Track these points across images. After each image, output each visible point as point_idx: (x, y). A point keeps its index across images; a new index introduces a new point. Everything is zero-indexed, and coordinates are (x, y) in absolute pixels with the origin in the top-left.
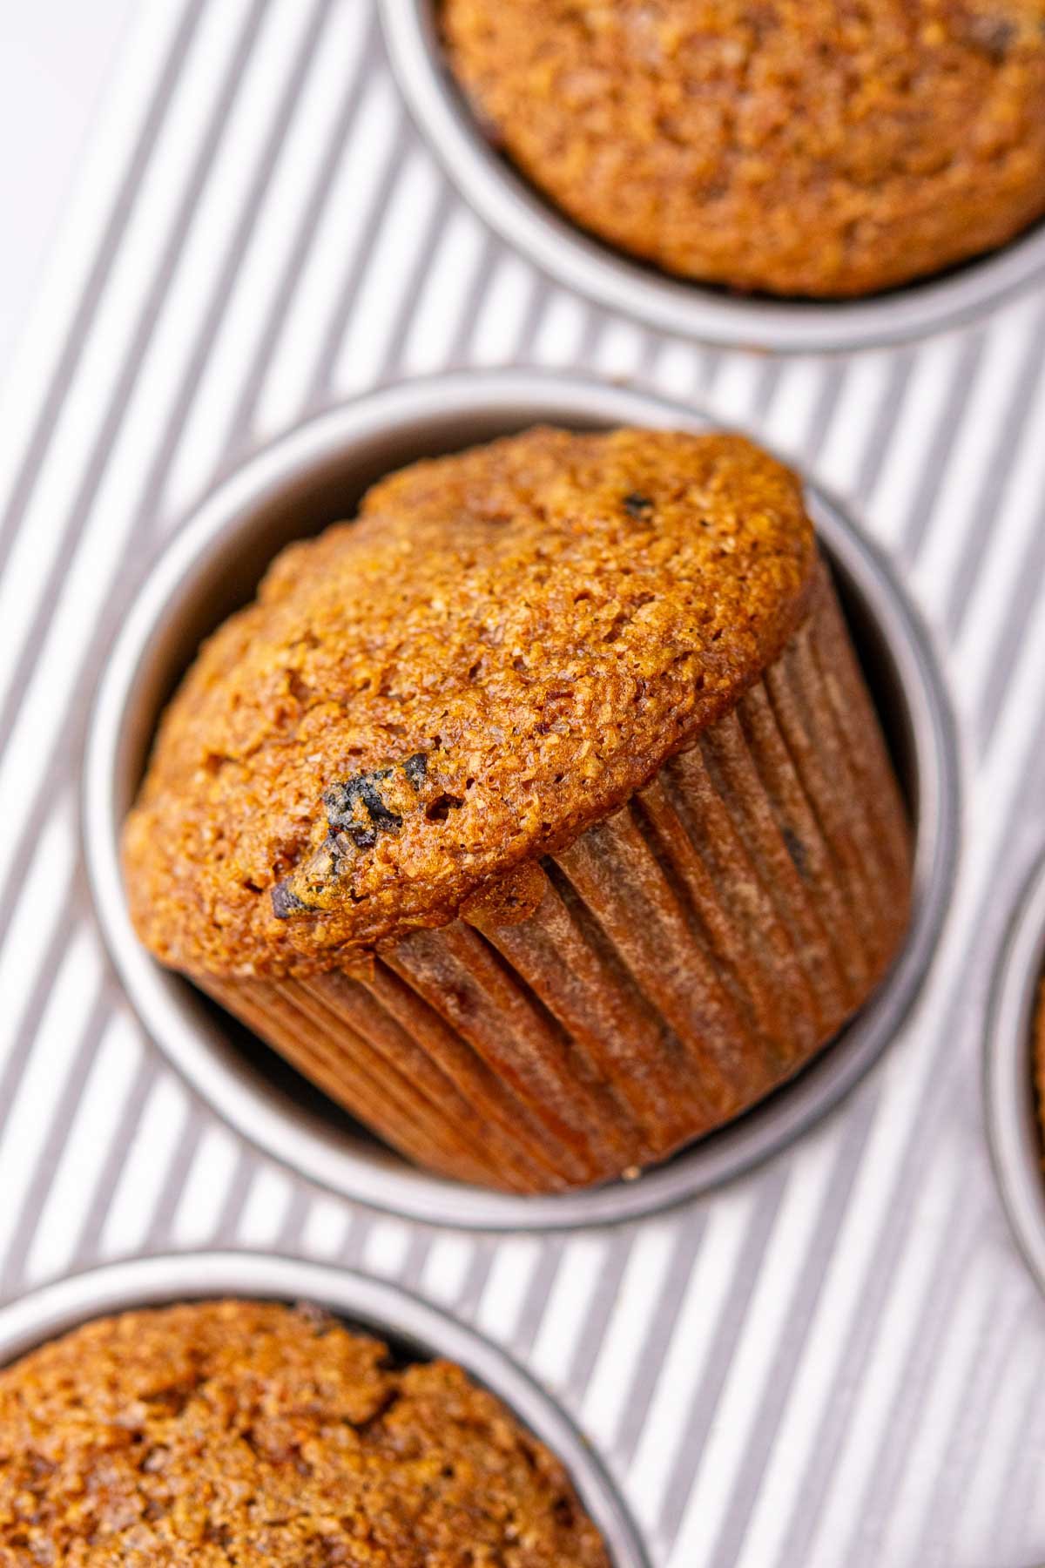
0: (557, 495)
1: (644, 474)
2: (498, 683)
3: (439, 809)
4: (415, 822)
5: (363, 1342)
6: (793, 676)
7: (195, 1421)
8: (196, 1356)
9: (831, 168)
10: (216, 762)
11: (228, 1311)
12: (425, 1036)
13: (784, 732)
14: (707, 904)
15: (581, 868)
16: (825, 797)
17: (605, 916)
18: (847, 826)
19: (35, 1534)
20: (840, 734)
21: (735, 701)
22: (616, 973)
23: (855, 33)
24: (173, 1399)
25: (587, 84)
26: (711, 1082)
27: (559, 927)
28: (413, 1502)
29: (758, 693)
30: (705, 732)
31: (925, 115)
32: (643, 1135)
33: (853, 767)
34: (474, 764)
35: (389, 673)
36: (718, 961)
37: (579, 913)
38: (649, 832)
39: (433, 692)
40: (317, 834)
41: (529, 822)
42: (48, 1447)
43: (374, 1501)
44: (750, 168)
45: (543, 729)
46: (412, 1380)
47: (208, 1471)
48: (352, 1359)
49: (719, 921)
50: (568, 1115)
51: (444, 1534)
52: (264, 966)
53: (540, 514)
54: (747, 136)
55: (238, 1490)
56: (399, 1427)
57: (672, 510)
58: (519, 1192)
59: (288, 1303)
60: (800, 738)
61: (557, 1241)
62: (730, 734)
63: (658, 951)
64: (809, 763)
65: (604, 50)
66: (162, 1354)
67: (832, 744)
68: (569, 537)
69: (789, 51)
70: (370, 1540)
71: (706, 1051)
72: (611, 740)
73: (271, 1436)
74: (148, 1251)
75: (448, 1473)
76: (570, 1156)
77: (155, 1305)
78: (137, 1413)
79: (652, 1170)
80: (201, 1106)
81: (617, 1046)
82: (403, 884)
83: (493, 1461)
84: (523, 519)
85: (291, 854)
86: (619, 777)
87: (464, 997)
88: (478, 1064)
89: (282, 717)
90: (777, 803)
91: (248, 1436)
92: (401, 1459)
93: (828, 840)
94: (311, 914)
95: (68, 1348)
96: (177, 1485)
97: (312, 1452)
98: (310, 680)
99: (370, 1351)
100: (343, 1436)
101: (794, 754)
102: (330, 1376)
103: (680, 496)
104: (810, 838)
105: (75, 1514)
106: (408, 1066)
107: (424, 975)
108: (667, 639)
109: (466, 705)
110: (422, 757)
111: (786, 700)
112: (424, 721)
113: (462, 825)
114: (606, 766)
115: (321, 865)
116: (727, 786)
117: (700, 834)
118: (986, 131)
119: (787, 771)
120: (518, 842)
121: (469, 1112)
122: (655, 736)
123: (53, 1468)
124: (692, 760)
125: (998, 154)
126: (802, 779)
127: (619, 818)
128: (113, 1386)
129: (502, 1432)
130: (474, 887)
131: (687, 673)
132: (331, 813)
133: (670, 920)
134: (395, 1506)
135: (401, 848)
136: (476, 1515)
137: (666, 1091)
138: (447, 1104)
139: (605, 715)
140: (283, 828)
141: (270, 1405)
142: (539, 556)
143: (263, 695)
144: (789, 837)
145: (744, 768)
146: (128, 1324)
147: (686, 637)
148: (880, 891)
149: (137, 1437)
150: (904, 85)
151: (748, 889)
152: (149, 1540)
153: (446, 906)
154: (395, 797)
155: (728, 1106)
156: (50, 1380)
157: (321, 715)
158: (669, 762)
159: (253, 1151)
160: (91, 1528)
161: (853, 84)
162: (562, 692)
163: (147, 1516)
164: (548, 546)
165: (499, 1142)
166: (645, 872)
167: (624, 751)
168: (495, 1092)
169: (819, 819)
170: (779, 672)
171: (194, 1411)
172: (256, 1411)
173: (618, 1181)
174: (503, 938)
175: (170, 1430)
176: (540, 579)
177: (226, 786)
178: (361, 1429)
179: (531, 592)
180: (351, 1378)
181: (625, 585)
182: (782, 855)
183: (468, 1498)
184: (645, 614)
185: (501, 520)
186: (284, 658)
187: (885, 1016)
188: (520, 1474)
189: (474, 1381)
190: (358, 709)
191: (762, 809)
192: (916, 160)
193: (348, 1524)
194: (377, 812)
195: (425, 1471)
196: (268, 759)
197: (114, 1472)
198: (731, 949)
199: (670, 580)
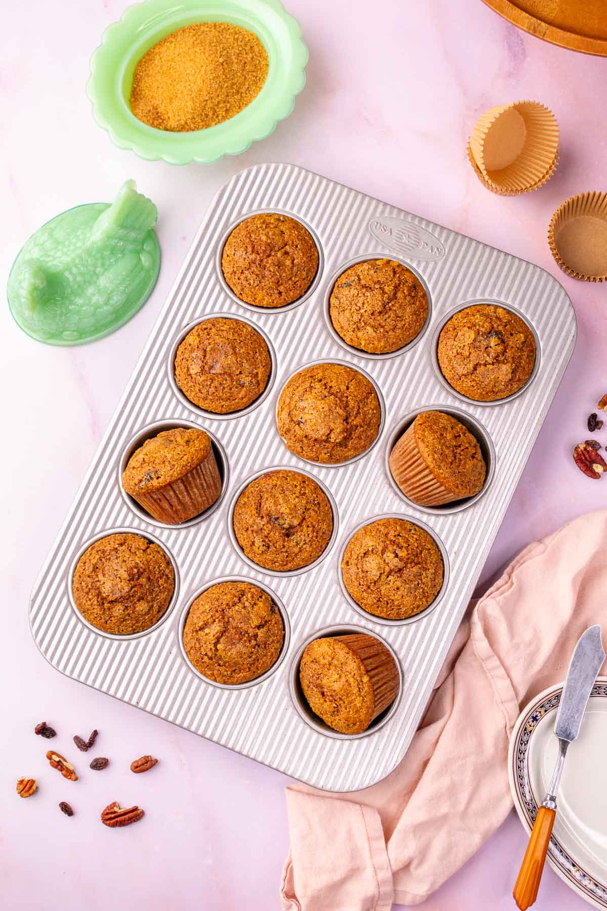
0: (179, 439)
1: (190, 437)
2: (167, 464)
3: (158, 478)
4: (155, 479)
5: (146, 540)
6: (204, 465)
7: (124, 547)
8: (125, 540)
9: (220, 398)
10: (134, 468)
11: (130, 535)
12: (155, 504)
13: (202, 472)
14: (190, 492)
15: (175, 486)
16: (207, 480)
17: (177, 492)
18: (210, 483)
19: (103, 559)
20: (210, 471)
21: (196, 468)
22: (178, 499)
23: (225, 382)
24: (121, 545)
25: (191, 384)
26: (190, 513)
27: (171, 493)
28: (149, 560)
29: (199, 467)
30: (191, 471)
31: (233, 393)
32: (182, 519)
33: (212, 476)
34: (163, 473)
35: (154, 460)
36: (191, 499)
37: (174, 492)
38: (183, 483)
39: (159, 464)
40: (144, 479)
41: (168, 481)
42: (106, 549)
43: (144, 559)
44: (210, 397)
45: (171, 470)
46: (151, 545)
47: (124, 553)
48: (144, 542)
49: (192, 494)
50: (173, 515)
51: (152, 564)
52: (137, 494)
53: (176, 441)
54: (210, 394)
55: (128, 556)
56: (148, 551)
57: (192, 443)
58: (167, 524)
59: (137, 535)
60: (204, 473)
61: (172, 530)
62: (194, 472)
63: (184, 497)
64: (205, 476)
65: (193, 380)
66: (121, 539)
67: (209, 473)
68: (179, 445)
69: (216, 383)
70: (143, 564)
71: (189, 509)
72: (179, 472)
73: (133, 550)
74: (120, 527)
75: (154, 557)
76: (172, 520)
77: (121, 533)
78: (117, 546)
79: (182, 523)
80: (129, 508)
81: (178, 507)
82: (153, 486)
83: (160, 556)
84: (174, 442)
85: (141, 481)
86: (180, 476)
87: (160, 499)
88: (161, 508)
89: (142, 464)
90: (200, 480)
91: (130, 550)
92: (148, 555)
93: (207, 485)
94: (142, 488)
95: (109, 537)
96: (120, 555)
97: (137, 553)
98: (145, 460)
99: (146, 541)
100: (142, 551)
101: (203, 475)
102: (140, 544)
103: (193, 441)
104: (205, 485)
105: (108, 557)
106: (154, 508)
107: (155, 497)
108: (187, 460)
109: (163, 466)
110: (157, 471)
111: (203, 468)
112: (158, 467)
113: (160, 480)
114: (178, 475)
115: (143, 483)
116: (193, 478)
117: (190, 483)
118: (240, 396)
119: (202, 476)
120: (166, 483)
121: (160, 513)
122: (184, 472)
123: (106, 551)
124: (189, 475)
125: (243, 398)
126: (204, 477)
127: (179, 481)
128: (114, 542)
129: (161, 553)
130: (161, 487)
131: (189, 465)
132: (145, 477)
133: (185, 493)
134: (147, 560)
135: (153, 482)
136: (156, 562)
137: (184, 513)
138: (158, 512)
139: (178, 469)
140: (140, 478)
141: (133, 546)
142: (175, 448)
143: (140, 460)
144: (202, 484)
145: (196, 476)
146: (117, 535)
147: (190, 460)
148: (215, 492)
149: (116, 549)
150: (231, 389)
151: (196, 490)
152: (117, 561)
153: (158, 489)
154: (153, 476)
155: (192, 516)
156: (107, 541)
157: (146, 465)
158: (186, 474)
159: (135, 515)
160: (110, 559)
161: (224, 388)
162: (174, 465)
163: (117, 558)
164: (176, 446)
165: (164, 517)
166: (182, 487)
167: (180, 473)
168: (164, 512)
169: (206, 482)
170: (202, 465)
171: (124, 546)
172: (131, 547)
173: (178, 524)
174: (165, 494)
175: (120, 548)
176: (174, 451)
177: (134, 471)
178: (144, 551)
179: (172, 452)
180: (144, 544)
181: (184, 453)
182: (200, 487)
183: (156, 560)
184: (185, 457)
185: (172, 441)
186: (143, 456)
187: (216, 506)
188: (163, 558)
189: (159, 546)
190: (150, 465)
191: (198, 481)
192: (231, 398)
193: (141, 561)
194: (150, 477)
195: (151, 556)
196: (139, 469)
197: (113, 553)
198: (193, 497)
199: (189, 452)
